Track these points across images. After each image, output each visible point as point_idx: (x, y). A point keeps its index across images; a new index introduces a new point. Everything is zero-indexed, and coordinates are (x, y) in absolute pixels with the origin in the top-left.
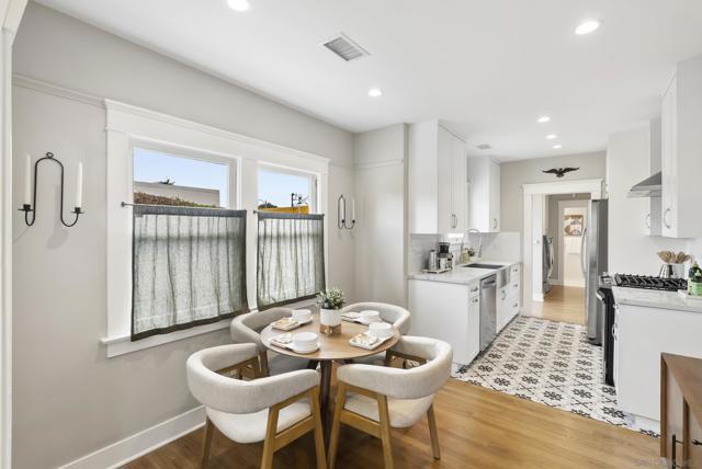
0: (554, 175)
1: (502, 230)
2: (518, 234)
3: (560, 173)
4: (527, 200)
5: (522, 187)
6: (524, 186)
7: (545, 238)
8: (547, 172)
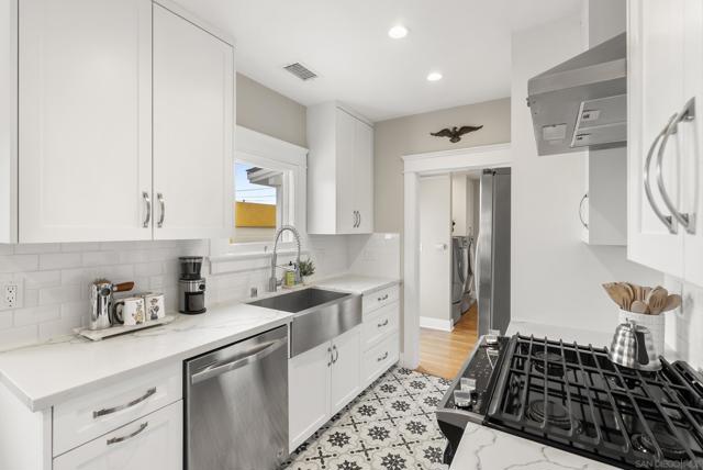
0: (447, 139)
3: (455, 135)
5: (402, 161)
6: (404, 159)
7: (454, 240)
8: (436, 135)
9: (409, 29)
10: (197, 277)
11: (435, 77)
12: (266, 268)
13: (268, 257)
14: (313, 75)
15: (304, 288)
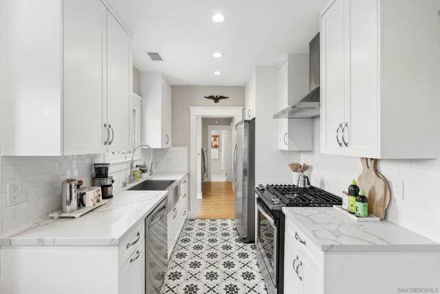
0: (212, 101)
1: (173, 146)
2: (186, 149)
3: (216, 99)
4: (193, 119)
5: (189, 109)
6: (191, 108)
7: (202, 150)
8: (207, 98)
9: (223, 54)
10: (106, 176)
11: (218, 73)
12: (126, 169)
13: (127, 162)
14: (161, 59)
15: (143, 181)
